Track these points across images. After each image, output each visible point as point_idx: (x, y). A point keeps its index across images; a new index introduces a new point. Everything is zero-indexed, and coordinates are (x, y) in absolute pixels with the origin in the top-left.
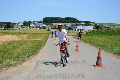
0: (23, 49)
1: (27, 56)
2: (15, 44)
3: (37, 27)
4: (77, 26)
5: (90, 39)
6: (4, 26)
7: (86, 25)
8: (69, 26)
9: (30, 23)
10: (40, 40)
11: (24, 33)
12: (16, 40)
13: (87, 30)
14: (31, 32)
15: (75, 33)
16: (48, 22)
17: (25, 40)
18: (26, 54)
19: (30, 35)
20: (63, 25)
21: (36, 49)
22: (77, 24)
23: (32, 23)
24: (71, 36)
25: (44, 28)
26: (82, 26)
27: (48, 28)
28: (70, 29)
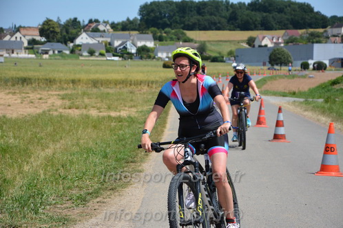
0: (50, 161)
1: (78, 198)
2: (11, 134)
3: (110, 49)
8: (270, 45)
9: (74, 31)
10: (129, 117)
11: (50, 82)
12: (12, 114)
14: (83, 76)
15: (302, 80)
16: (163, 26)
17: (55, 113)
18: (69, 188)
19: (80, 89)
20: (243, 41)
21: (117, 160)
22: (312, 35)
23: (85, 28)
24: (284, 95)
25: (144, 53)
27: (168, 53)
28: (276, 59)
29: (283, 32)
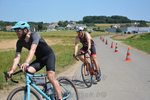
1: (62, 66)
3: (75, 28)
4: (128, 28)
5: (145, 45)
6: (35, 27)
7: (141, 26)
8: (116, 27)
9: (66, 24)
13: (141, 33)
14: (68, 35)
15: (124, 36)
16: (89, 22)
17: (60, 44)
18: (60, 64)
19: (67, 38)
20: (109, 26)
22: (127, 25)
23: (69, 23)
24: (119, 40)
26: (135, 27)
27: (90, 29)
28: (118, 31)
29: (120, 24)
